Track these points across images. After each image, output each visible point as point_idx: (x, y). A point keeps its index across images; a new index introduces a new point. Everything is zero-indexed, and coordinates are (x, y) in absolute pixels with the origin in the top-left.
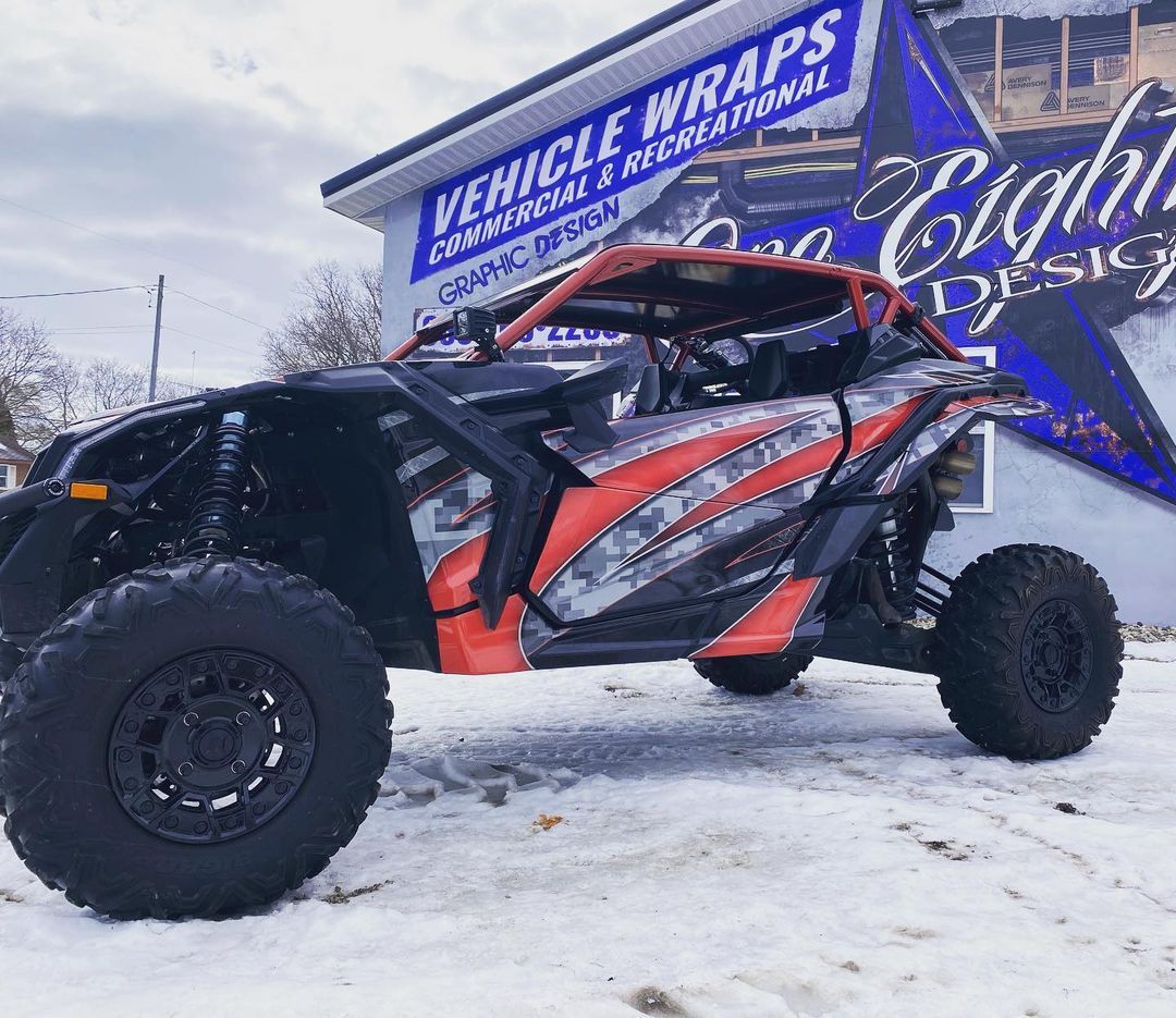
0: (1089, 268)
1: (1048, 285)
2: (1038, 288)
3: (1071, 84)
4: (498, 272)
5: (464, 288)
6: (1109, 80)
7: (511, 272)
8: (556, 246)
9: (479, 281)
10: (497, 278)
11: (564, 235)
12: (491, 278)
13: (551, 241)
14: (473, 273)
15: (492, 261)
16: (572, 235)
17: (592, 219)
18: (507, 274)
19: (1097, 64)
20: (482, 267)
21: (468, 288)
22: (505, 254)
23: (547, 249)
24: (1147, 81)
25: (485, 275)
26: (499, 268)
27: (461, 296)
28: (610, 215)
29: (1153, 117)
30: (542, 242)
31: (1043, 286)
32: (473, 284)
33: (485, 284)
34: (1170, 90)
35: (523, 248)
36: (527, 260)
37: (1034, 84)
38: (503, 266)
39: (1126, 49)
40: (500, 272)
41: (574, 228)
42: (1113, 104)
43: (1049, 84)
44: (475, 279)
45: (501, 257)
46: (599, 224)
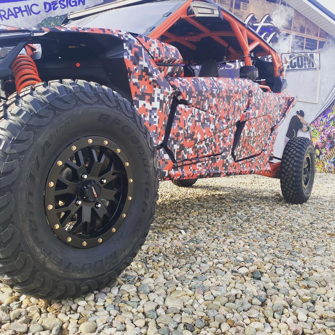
0: (235, 65)
1: (226, 68)
2: (223, 68)
3: (235, 8)
4: (24, 13)
5: (4, 16)
6: (244, 10)
7: (31, 15)
8: (55, 9)
9: (12, 14)
10: (23, 16)
11: (58, 5)
12: (19, 15)
13: (52, 6)
14: (9, 10)
15: (20, 7)
16: (63, 7)
17: (73, 2)
18: (28, 15)
19: (242, 4)
20: (14, 8)
21: (6, 16)
22: (28, 6)
23: (50, 9)
24: (252, 14)
25: (16, 13)
26: (24, 11)
27: (2, 20)
28: (81, 3)
29: (252, 24)
30: (48, 6)
31: (224, 68)
32: (9, 15)
33: (16, 17)
34: (257, 18)
35: (37, 5)
36: (40, 12)
37: (226, 4)
38: (26, 11)
39: (248, 2)
40: (25, 13)
41: (64, 3)
42: (244, 18)
43: (230, 5)
44: (10, 13)
45: (25, 6)
46: (76, 5)
